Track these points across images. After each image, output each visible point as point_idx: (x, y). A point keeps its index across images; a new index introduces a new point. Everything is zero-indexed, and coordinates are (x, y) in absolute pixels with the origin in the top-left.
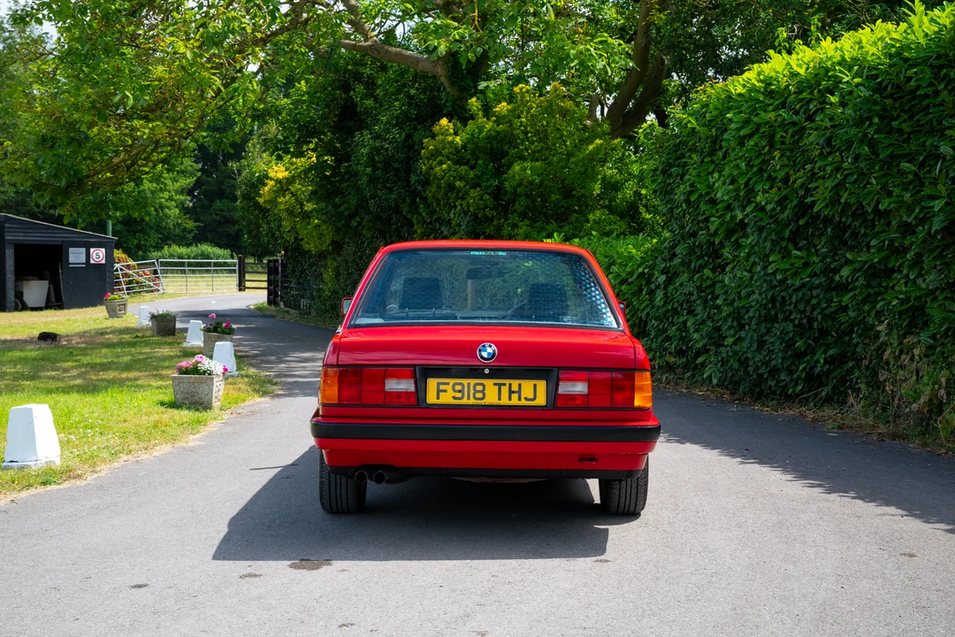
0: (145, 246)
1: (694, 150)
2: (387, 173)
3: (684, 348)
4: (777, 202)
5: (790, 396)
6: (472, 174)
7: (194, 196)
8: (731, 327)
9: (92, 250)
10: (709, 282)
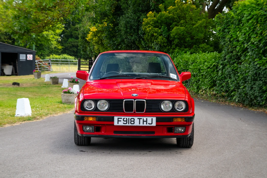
0: (44, 54)
1: (232, 23)
2: (131, 30)
3: (228, 90)
4: (258, 41)
5: (261, 105)
6: (160, 31)
7: (62, 37)
8: (242, 83)
9: (28, 55)
10: (236, 68)
